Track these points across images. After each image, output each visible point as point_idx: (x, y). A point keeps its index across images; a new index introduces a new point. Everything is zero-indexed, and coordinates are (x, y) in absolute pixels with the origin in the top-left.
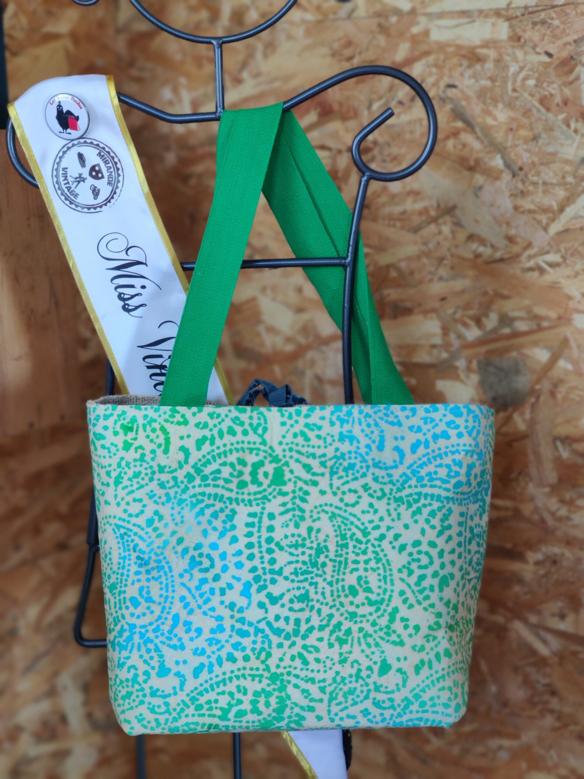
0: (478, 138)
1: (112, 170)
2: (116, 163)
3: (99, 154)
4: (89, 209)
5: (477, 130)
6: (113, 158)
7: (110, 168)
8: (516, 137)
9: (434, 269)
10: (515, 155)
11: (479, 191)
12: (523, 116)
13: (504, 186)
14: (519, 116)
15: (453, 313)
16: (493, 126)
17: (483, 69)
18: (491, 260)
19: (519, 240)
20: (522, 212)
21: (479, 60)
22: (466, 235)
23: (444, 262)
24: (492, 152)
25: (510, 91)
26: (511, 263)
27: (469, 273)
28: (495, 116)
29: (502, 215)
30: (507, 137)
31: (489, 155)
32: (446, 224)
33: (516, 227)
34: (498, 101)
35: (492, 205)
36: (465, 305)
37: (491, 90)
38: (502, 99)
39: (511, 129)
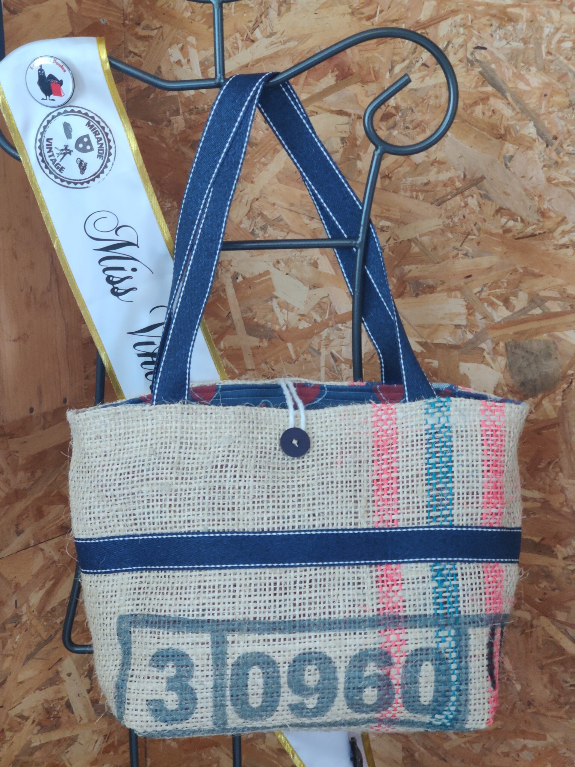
0: (509, 104)
1: (103, 141)
2: (107, 134)
3: (88, 124)
4: (76, 184)
5: (508, 95)
6: (103, 128)
7: (101, 139)
8: (551, 104)
9: (459, 244)
10: (549, 123)
11: (510, 161)
12: (558, 81)
13: (536, 156)
14: (554, 81)
15: (479, 292)
16: (525, 91)
17: (515, 30)
18: (521, 235)
19: (552, 214)
20: (556, 185)
21: (510, 20)
22: (494, 209)
23: (470, 237)
24: (524, 120)
25: (544, 54)
26: (543, 239)
27: (497, 249)
28: (527, 80)
29: (534, 188)
30: (541, 104)
31: (521, 123)
32: (473, 196)
33: (550, 200)
34: (531, 65)
35: (523, 177)
36: (493, 283)
37: (524, 53)
38: (536, 62)
39: (545, 95)
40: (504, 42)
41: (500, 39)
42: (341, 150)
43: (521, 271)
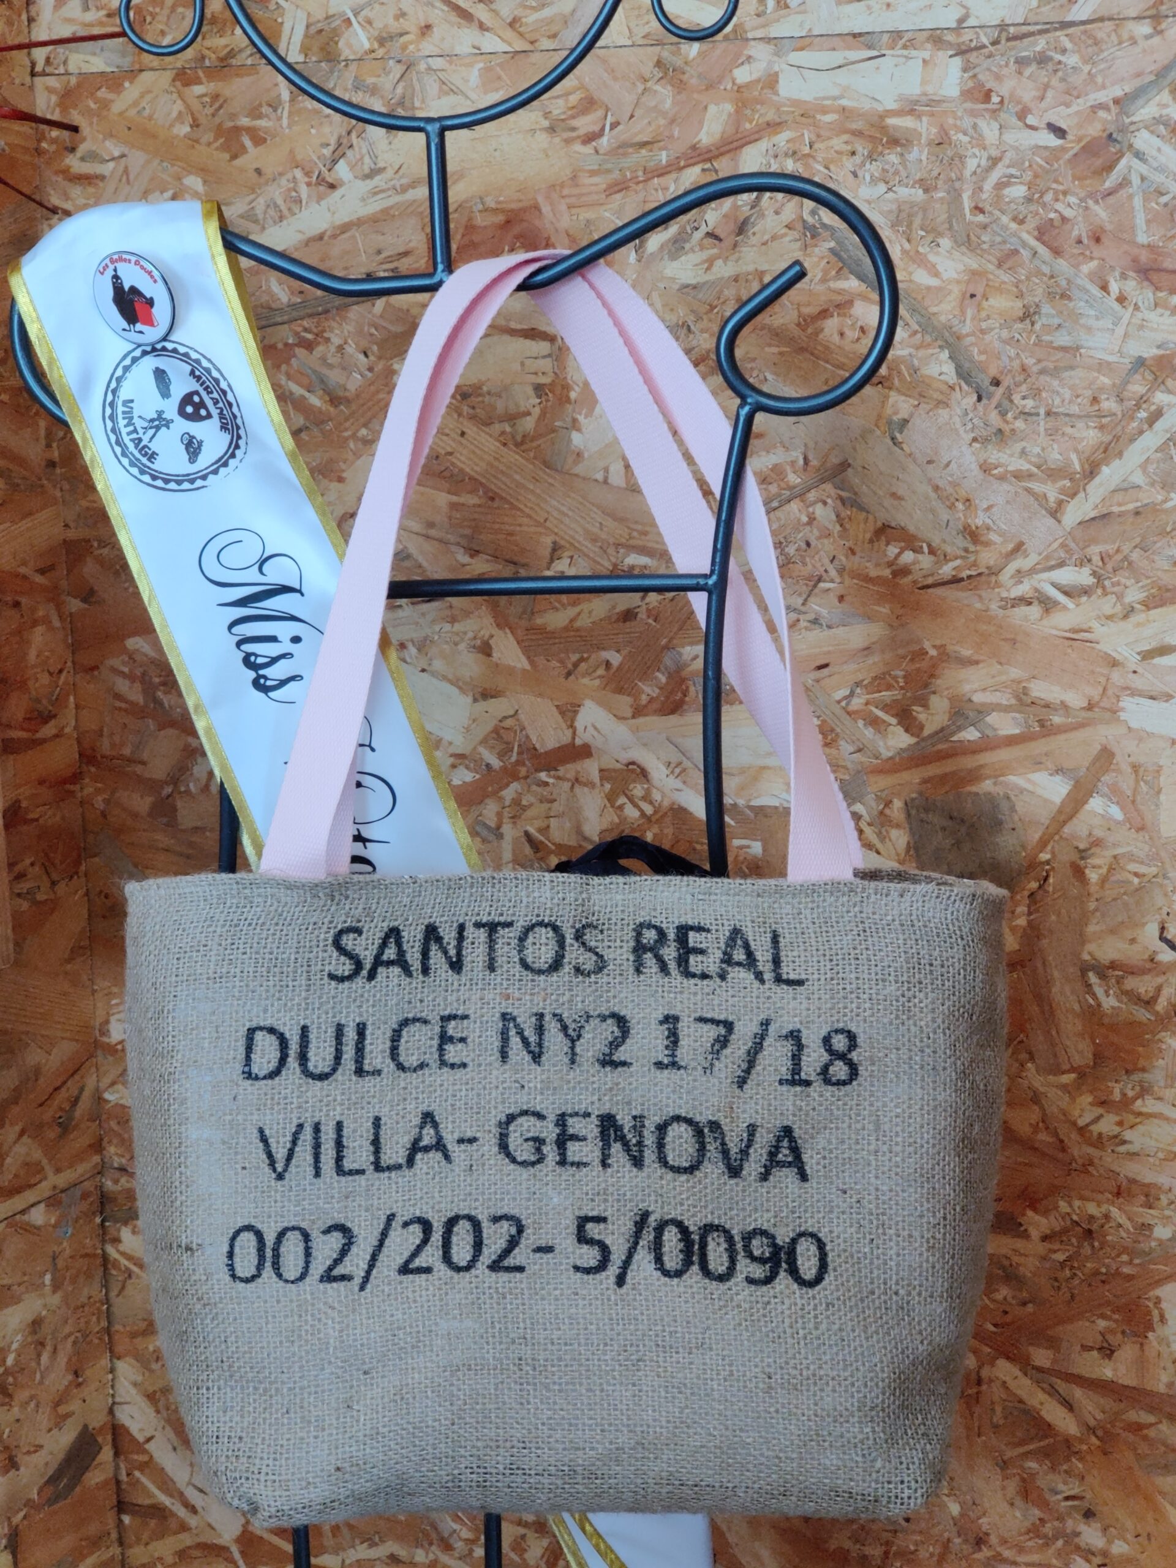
3: (191, 373)
4: (179, 482)
8: (983, 314)
9: (800, 601)
10: (981, 353)
11: (901, 432)
12: (999, 266)
13: (957, 420)
14: (991, 267)
15: (845, 698)
16: (929, 288)
17: (903, 163)
18: (930, 581)
19: (993, 537)
20: (1001, 478)
21: (894, 142)
22: (871, 527)
23: (822, 585)
24: (929, 345)
25: (967, 211)
26: (976, 588)
27: (882, 609)
28: (934, 266)
29: (955, 485)
30: (963, 312)
31: (922, 353)
32: (825, 503)
33: (989, 508)
34: (940, 234)
35: (929, 462)
36: (875, 678)
37: (925, 210)
38: (950, 228)
39: (973, 296)
40: (882, 188)
41: (874, 181)
42: (536, 411)
43: (933, 652)
